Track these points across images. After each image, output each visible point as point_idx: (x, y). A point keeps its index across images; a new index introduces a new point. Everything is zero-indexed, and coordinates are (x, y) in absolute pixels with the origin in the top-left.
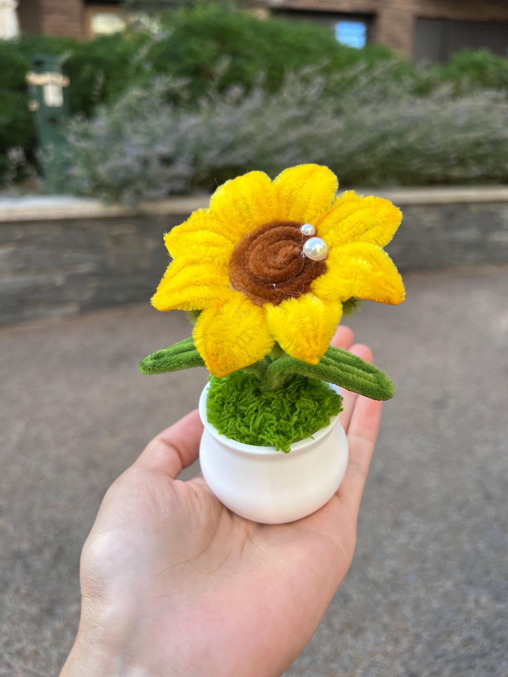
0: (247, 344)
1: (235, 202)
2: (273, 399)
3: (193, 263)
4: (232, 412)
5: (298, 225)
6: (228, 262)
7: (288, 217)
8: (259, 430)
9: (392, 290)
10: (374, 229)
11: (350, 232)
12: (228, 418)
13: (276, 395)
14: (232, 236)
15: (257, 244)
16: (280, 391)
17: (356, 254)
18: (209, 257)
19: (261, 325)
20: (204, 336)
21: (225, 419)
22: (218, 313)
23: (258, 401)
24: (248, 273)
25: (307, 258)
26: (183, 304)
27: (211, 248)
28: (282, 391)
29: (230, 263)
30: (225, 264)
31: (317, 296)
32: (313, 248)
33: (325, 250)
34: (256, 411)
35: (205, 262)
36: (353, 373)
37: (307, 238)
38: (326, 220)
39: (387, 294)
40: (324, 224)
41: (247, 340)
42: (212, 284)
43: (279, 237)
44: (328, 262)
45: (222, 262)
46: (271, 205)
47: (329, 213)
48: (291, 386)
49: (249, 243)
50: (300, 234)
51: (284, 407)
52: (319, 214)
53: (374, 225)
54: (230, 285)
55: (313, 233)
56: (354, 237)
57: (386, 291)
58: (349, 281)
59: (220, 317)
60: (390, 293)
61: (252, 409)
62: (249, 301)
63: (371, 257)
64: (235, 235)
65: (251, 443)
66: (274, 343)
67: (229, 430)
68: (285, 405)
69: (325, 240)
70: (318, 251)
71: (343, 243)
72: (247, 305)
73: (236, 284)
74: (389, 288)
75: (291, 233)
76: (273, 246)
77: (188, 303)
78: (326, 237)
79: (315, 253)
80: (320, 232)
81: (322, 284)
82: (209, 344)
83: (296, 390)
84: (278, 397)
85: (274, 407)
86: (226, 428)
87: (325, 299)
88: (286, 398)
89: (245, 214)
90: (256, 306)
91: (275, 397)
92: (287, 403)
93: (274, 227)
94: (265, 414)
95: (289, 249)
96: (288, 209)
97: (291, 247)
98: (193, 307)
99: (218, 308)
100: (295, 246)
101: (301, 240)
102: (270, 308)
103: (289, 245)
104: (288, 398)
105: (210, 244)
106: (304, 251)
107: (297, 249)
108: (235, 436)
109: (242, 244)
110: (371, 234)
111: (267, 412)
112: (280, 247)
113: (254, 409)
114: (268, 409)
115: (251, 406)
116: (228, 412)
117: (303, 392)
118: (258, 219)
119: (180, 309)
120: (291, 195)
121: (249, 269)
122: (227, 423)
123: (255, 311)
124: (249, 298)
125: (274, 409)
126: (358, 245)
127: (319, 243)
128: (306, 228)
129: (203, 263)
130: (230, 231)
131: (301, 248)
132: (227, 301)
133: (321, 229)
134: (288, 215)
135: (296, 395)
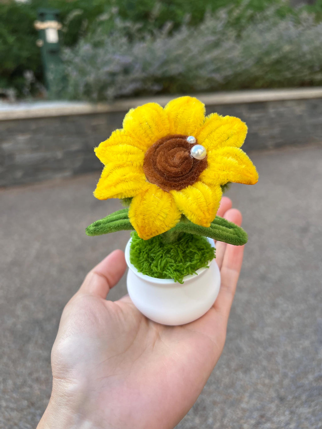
0: (164, 218)
1: (141, 124)
2: (172, 249)
3: (120, 166)
4: (146, 258)
5: (185, 137)
6: (142, 164)
7: (177, 132)
8: (164, 269)
9: (251, 176)
10: (233, 137)
11: (219, 140)
12: (143, 261)
13: (174, 246)
14: (142, 147)
15: (159, 151)
16: (176, 243)
17: (228, 154)
18: (129, 162)
19: (171, 206)
20: (135, 216)
22: (143, 199)
23: (162, 251)
24: (157, 171)
25: (194, 159)
26: (117, 195)
27: (130, 156)
28: (177, 243)
29: (144, 164)
30: (140, 165)
31: (203, 182)
32: (197, 152)
33: (205, 153)
34: (162, 257)
35: (128, 165)
36: (219, 229)
37: (192, 145)
38: (202, 133)
39: (249, 178)
40: (200, 136)
41: (164, 216)
42: (136, 179)
43: (173, 146)
44: (209, 160)
45: (138, 165)
46: (165, 125)
47: (203, 128)
48: (182, 240)
49: (154, 151)
50: (187, 143)
51: (178, 253)
52: (197, 129)
53: (232, 135)
54: (146, 179)
55: (195, 142)
56: (222, 143)
58: (225, 173)
59: (145, 202)
60: (251, 178)
61: (159, 255)
62: (161, 190)
63: (236, 156)
64: (144, 146)
65: (158, 277)
67: (144, 269)
68: (179, 252)
69: (204, 146)
70: (200, 153)
71: (216, 147)
72: (160, 192)
73: (150, 178)
74: (249, 175)
75: (181, 142)
76: (171, 151)
77: (121, 194)
78: (204, 144)
79: (198, 155)
80: (199, 141)
81: (208, 174)
82: (139, 221)
83: (186, 242)
84: (175, 247)
85: (172, 254)
86: (142, 268)
87: (210, 185)
88: (180, 248)
89: (149, 132)
90: (166, 193)
91: (173, 247)
93: (169, 139)
94: (167, 259)
96: (176, 127)
97: (183, 152)
98: (125, 196)
99: (142, 197)
100: (185, 151)
101: (188, 147)
102: (175, 193)
103: (181, 150)
104: (181, 248)
105: (129, 153)
106: (192, 154)
107: (187, 153)
108: (148, 273)
109: (150, 151)
110: (231, 140)
111: (168, 257)
112: (175, 153)
113: (161, 256)
114: (168, 255)
116: (143, 257)
117: (190, 244)
118: (157, 135)
119: (115, 197)
120: (177, 118)
121: (157, 168)
122: (143, 264)
123: (166, 195)
124: (160, 187)
125: (173, 255)
126: (226, 149)
127: (200, 148)
128: (190, 139)
129: (126, 166)
130: (140, 144)
131: (190, 152)
132: (147, 191)
133: (200, 140)
134: (176, 130)
135: (186, 245)
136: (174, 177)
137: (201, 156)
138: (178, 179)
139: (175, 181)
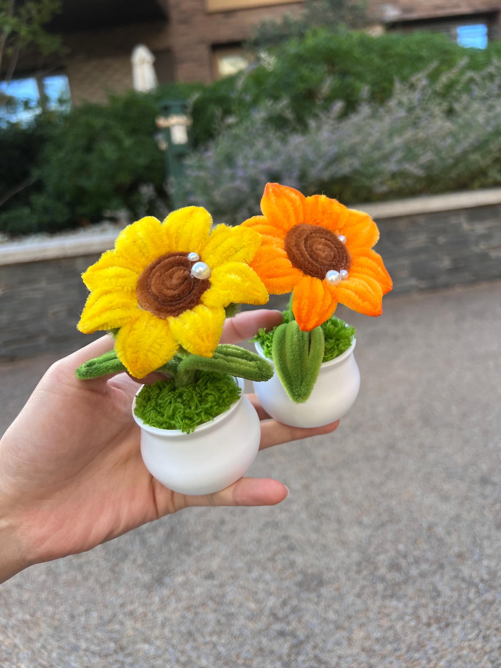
0: (158, 350)
1: (135, 242)
2: (184, 392)
3: (107, 293)
4: (154, 406)
5: (185, 254)
6: (135, 289)
7: (178, 249)
8: (172, 417)
9: (259, 294)
10: (241, 251)
11: (225, 255)
12: (150, 410)
13: (187, 388)
14: (136, 268)
15: (156, 272)
16: (191, 385)
17: (230, 271)
18: (119, 286)
19: (167, 335)
20: (124, 349)
21: (148, 412)
22: (132, 329)
23: (172, 395)
24: (152, 295)
25: (195, 278)
26: (103, 325)
27: (120, 280)
28: (193, 385)
29: (137, 289)
30: (132, 291)
31: (205, 305)
32: (198, 270)
33: (208, 271)
34: (170, 403)
35: (117, 291)
37: (193, 263)
38: (206, 248)
39: (255, 297)
40: (205, 251)
41: (158, 347)
42: (125, 306)
43: (172, 265)
44: (211, 280)
45: (130, 289)
46: (163, 241)
47: (208, 243)
48: (200, 381)
49: (150, 272)
50: (188, 261)
51: (193, 397)
52: (201, 244)
53: (241, 248)
54: (139, 306)
55: (198, 259)
56: (227, 258)
57: (255, 296)
58: (226, 292)
59: (134, 332)
60: (258, 296)
61: (167, 401)
62: (155, 317)
63: (240, 272)
64: (138, 267)
65: (168, 428)
66: (179, 346)
67: (150, 420)
68: (194, 396)
69: (207, 264)
70: (202, 272)
71: (220, 263)
72: (154, 320)
73: (143, 304)
74: (256, 293)
75: (181, 261)
76: (169, 272)
77: (106, 324)
78: (207, 261)
79: (200, 274)
80: (202, 258)
81: (209, 296)
82: (128, 354)
83: (204, 383)
84: (189, 390)
85: (185, 398)
86: (148, 418)
87: (212, 308)
88: (196, 391)
89: (144, 250)
90: (161, 320)
91: (186, 390)
92: (196, 395)
93: (167, 258)
94: (176, 404)
95: (180, 273)
96: (177, 242)
97: (182, 271)
98: (111, 327)
99: (132, 326)
100: (185, 270)
101: (188, 265)
102: (171, 320)
103: (181, 270)
104: (197, 390)
105: (118, 276)
106: (192, 273)
107: (187, 272)
108: (155, 424)
109: (145, 273)
110: (241, 254)
111: (179, 402)
112: (173, 273)
113: (168, 401)
114: (179, 400)
115: (166, 399)
116: (150, 406)
117: (208, 384)
118: (153, 253)
119: (100, 329)
120: (177, 232)
121: (152, 292)
122: (150, 414)
123: (160, 323)
124: (155, 314)
125: (185, 400)
126: (231, 265)
127: (202, 266)
128: (192, 255)
129: (115, 292)
130: (134, 265)
131: (190, 272)
132: (137, 319)
133: (203, 256)
134: (177, 247)
135: (204, 387)
136: (171, 301)
137: (203, 275)
138: (174, 303)
139: (171, 306)
